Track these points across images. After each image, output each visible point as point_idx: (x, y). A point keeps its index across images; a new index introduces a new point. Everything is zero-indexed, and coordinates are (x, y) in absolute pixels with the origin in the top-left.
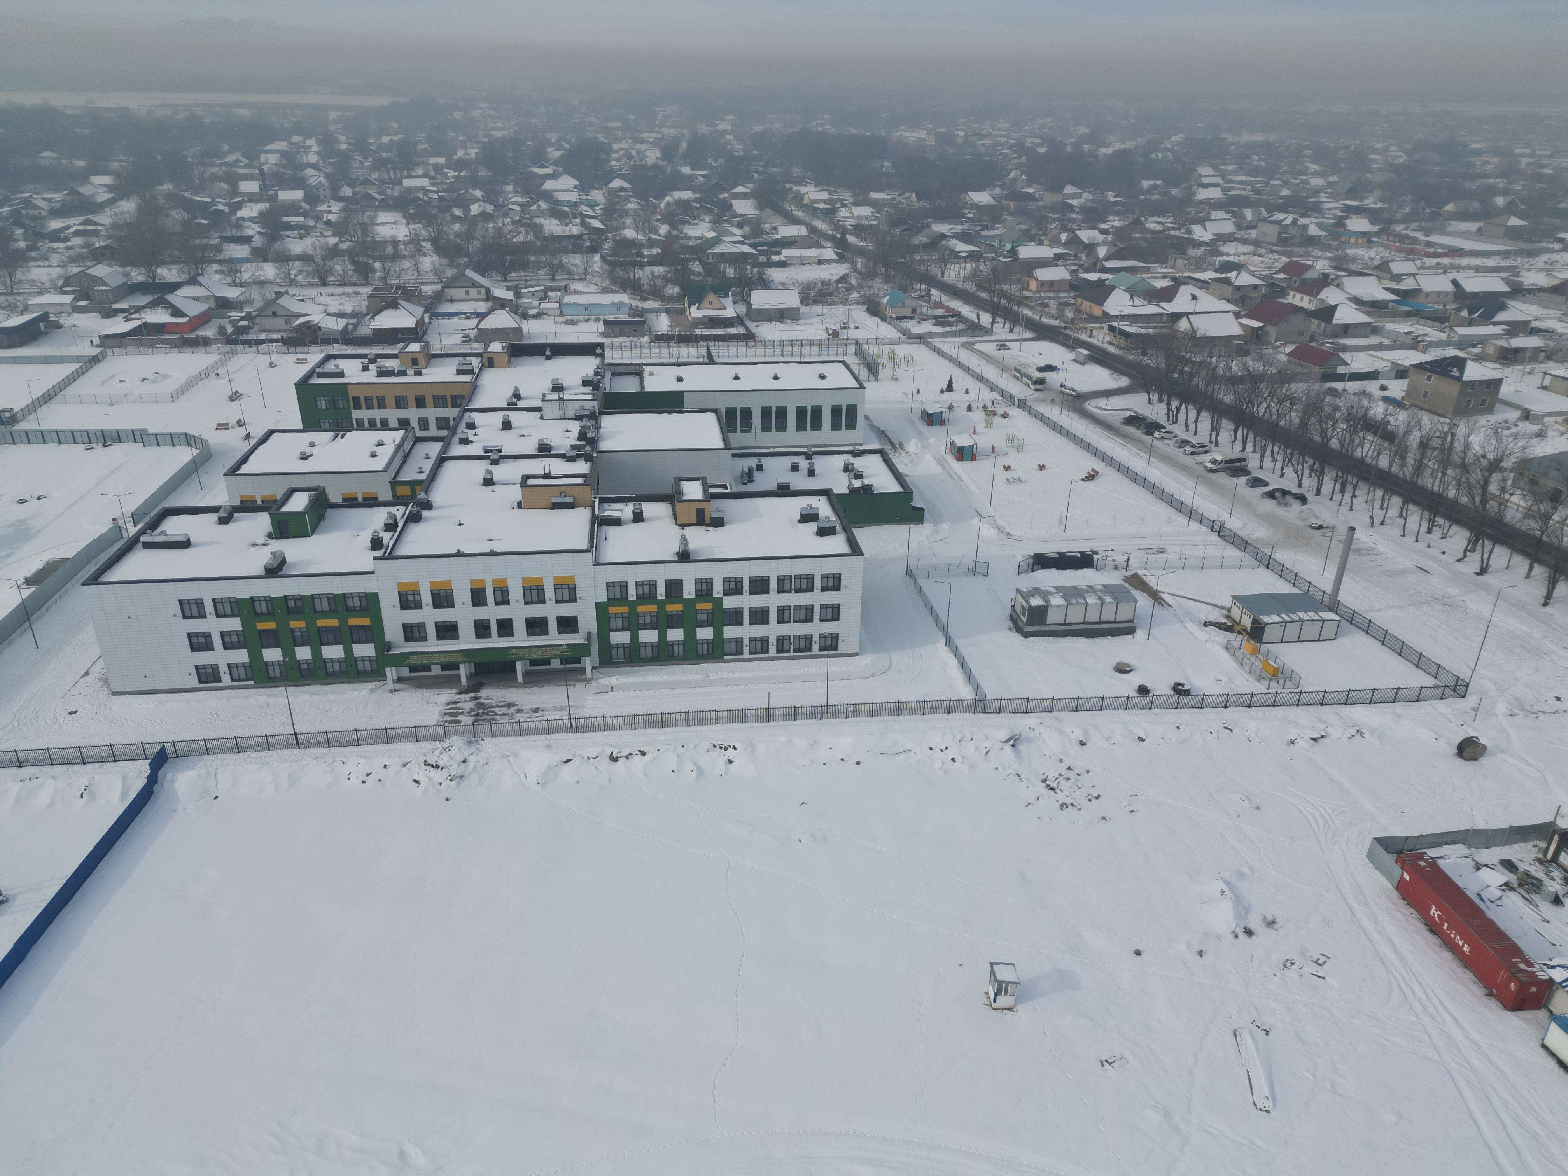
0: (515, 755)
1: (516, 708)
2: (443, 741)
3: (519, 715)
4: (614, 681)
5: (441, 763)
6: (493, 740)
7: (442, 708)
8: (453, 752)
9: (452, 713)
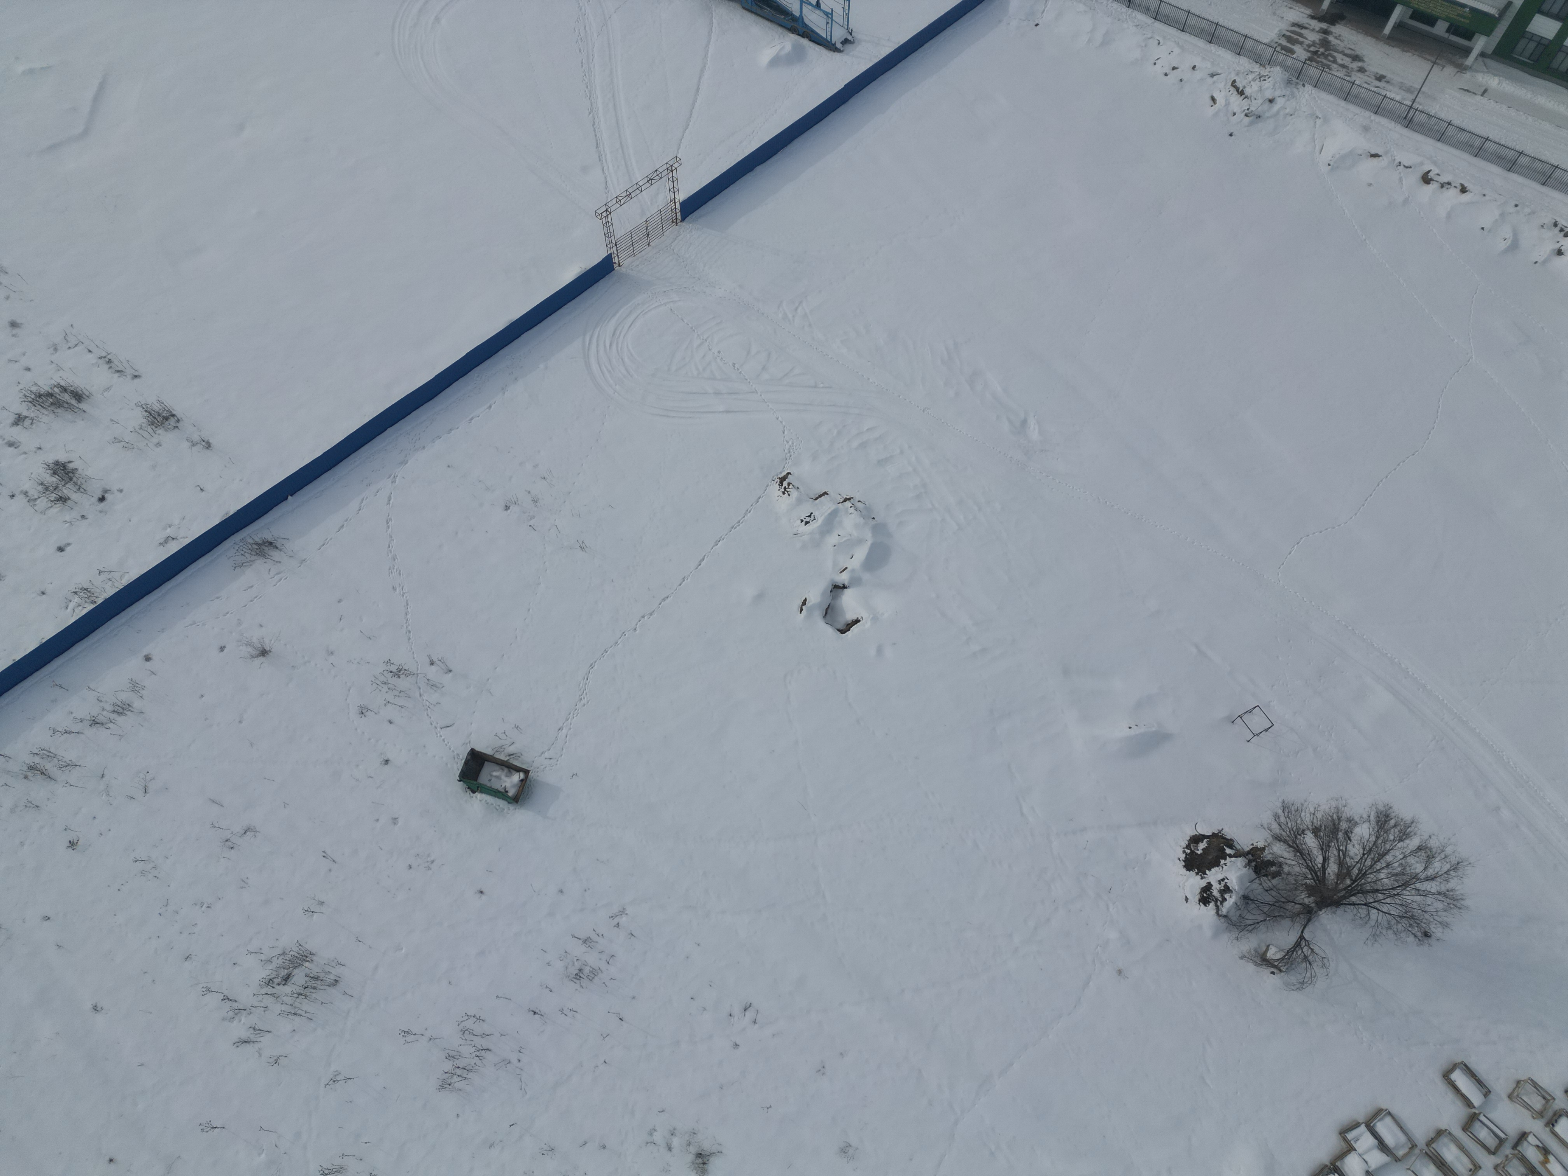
0: (1326, 120)
1: (1360, 64)
2: (1264, 66)
3: (1359, 74)
4: (1493, 82)
5: (1248, 91)
6: (1315, 91)
7: (1284, 26)
8: (1267, 84)
9: (1292, 37)
